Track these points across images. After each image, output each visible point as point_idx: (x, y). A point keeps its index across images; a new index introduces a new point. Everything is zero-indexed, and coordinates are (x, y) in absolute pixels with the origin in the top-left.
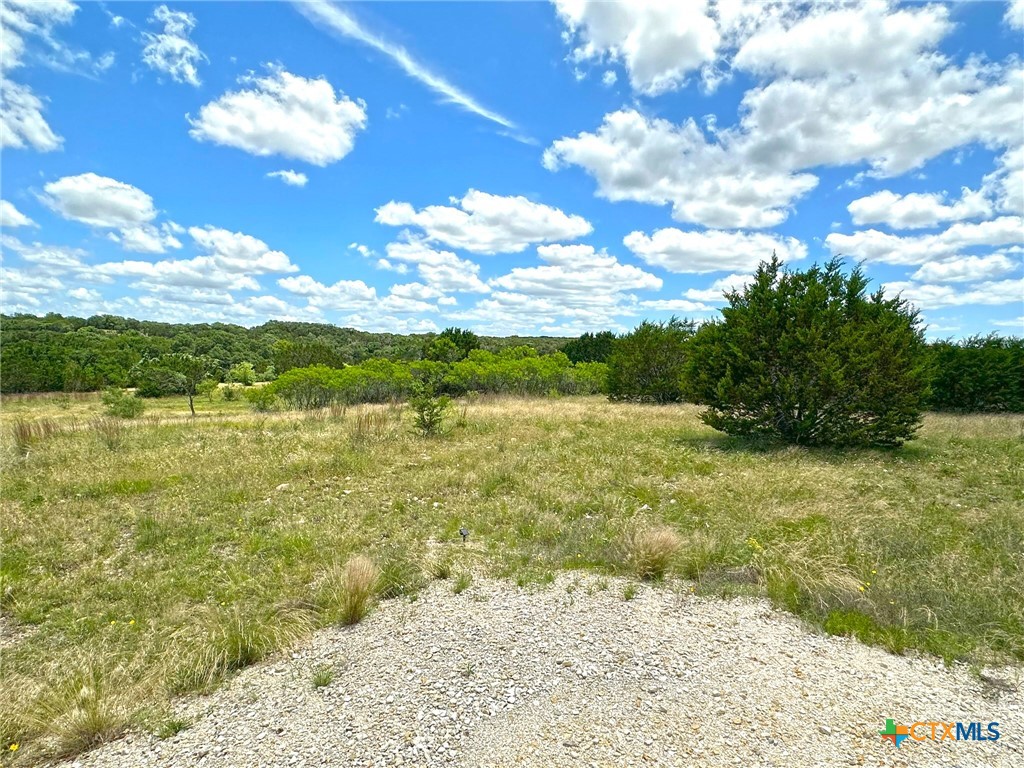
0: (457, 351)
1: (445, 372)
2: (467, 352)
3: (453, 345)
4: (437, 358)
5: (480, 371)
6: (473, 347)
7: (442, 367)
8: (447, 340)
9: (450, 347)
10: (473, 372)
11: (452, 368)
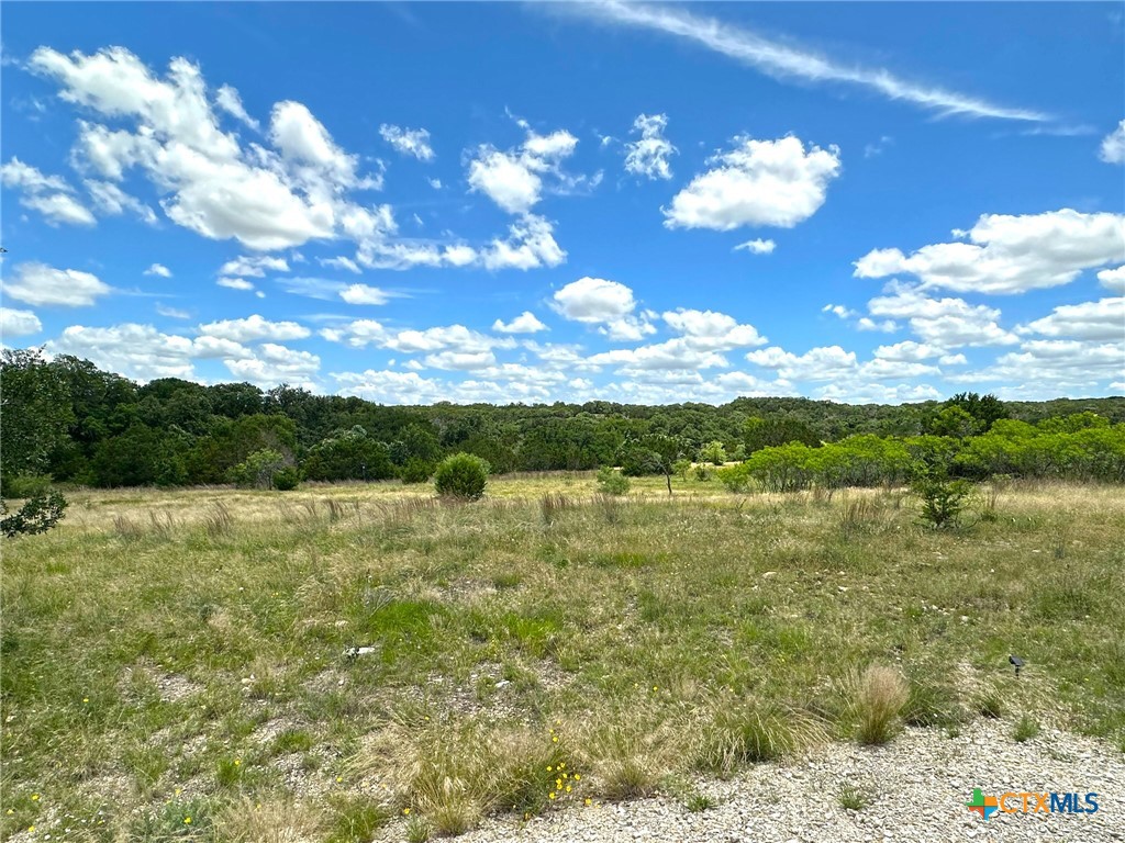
0: (973, 423)
1: (956, 449)
2: (989, 422)
3: (966, 414)
4: (943, 432)
5: (1010, 447)
6: (998, 416)
7: (951, 443)
8: (956, 408)
9: (963, 418)
10: (999, 450)
11: (967, 444)
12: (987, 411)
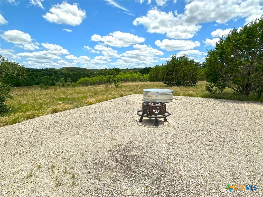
0: (116, 73)
1: (114, 78)
4: (112, 75)
6: (120, 72)
10: (120, 77)
11: (116, 77)
12: (118, 71)
